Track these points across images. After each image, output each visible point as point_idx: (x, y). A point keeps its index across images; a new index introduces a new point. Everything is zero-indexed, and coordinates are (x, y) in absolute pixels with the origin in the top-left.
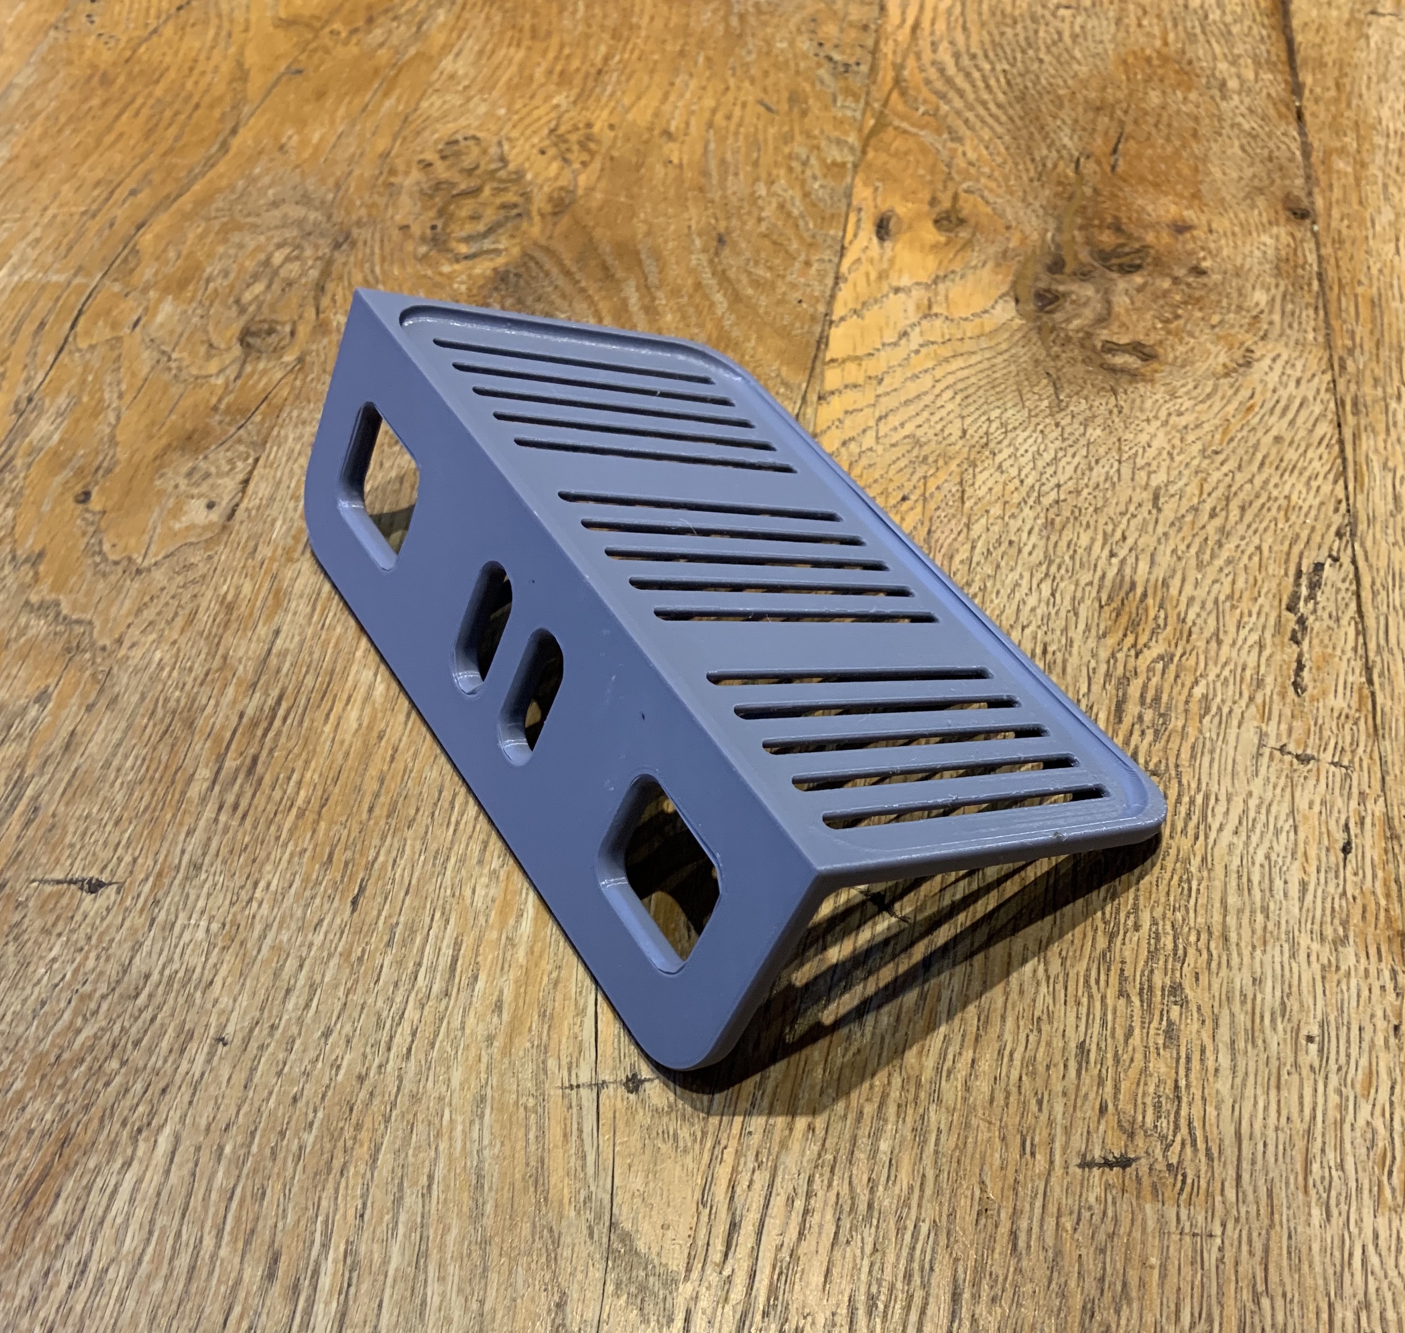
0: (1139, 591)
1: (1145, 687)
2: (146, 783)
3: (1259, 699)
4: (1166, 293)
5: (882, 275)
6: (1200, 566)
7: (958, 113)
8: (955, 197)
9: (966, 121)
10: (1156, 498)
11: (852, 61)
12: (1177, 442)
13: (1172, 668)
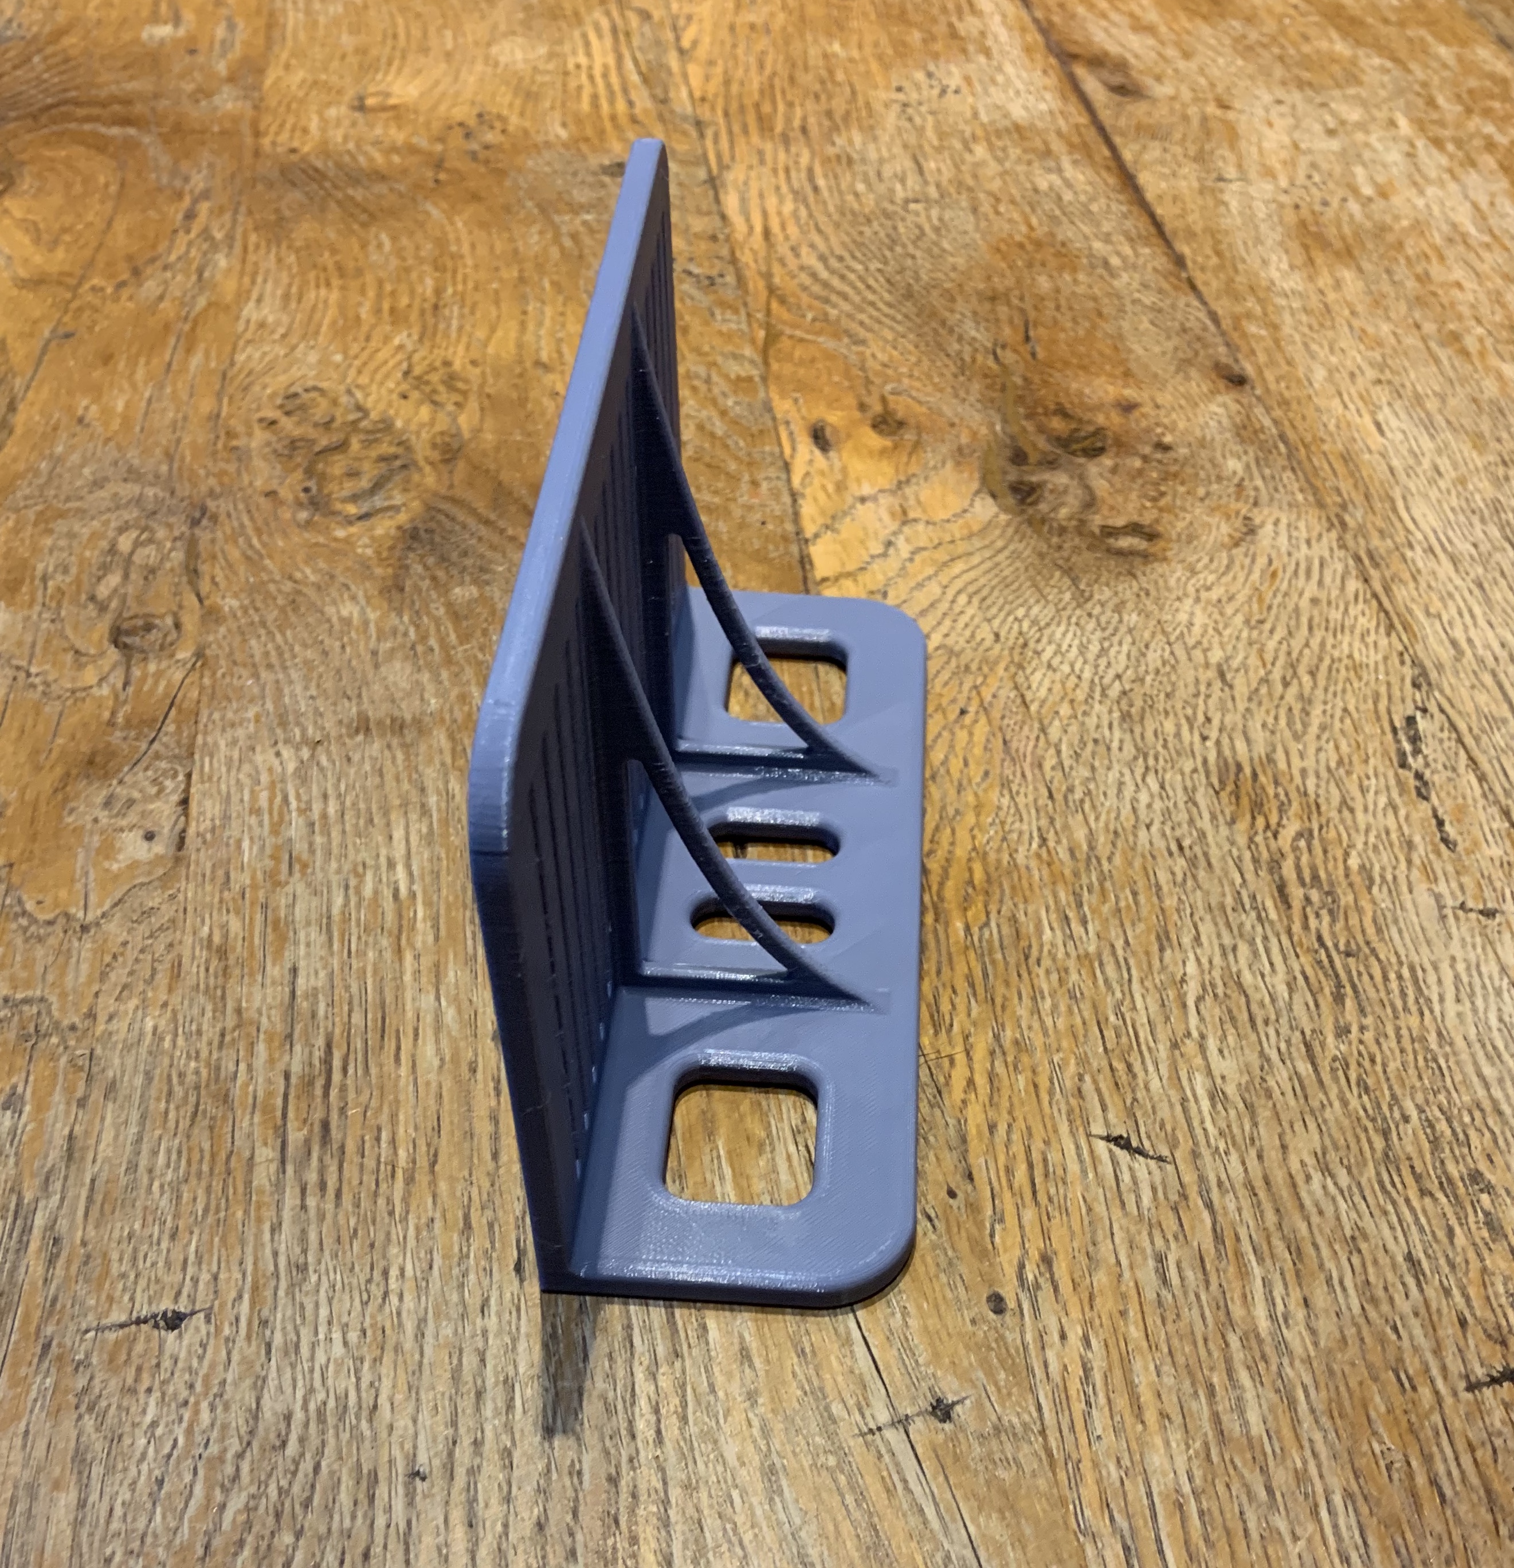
0: (1248, 770)
1: (1298, 868)
3: (1417, 860)
4: (1140, 472)
5: (841, 487)
6: (1297, 737)
7: (850, 316)
8: (884, 400)
9: (862, 323)
11: (714, 273)
12: (1216, 616)
13: (1316, 842)
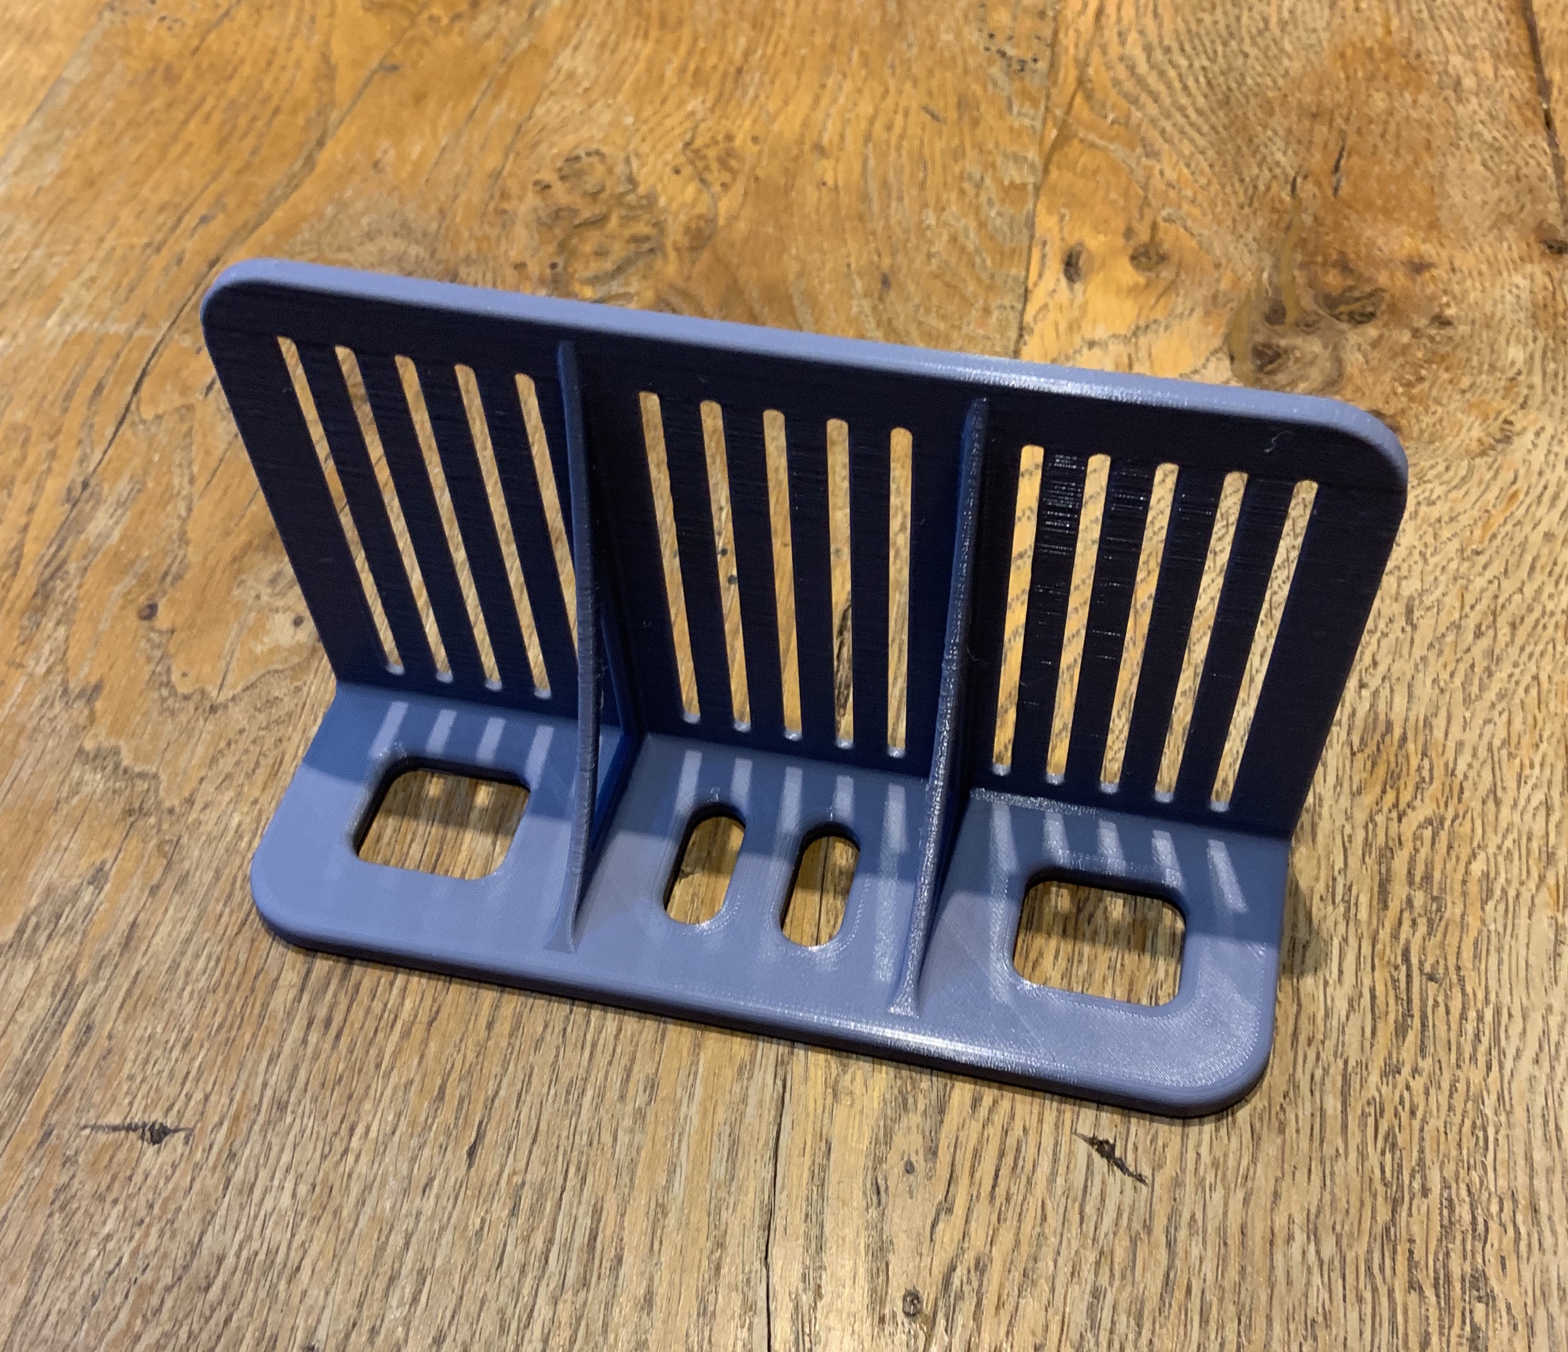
0: (1397, 732)
1: (1412, 861)
2: (220, 992)
3: (1551, 880)
4: (1405, 349)
5: (1074, 326)
6: (1468, 701)
7: (1153, 121)
8: (1154, 227)
9: (1163, 132)
10: (1409, 611)
11: (1028, 56)
12: (1429, 538)
13: (1443, 835)
